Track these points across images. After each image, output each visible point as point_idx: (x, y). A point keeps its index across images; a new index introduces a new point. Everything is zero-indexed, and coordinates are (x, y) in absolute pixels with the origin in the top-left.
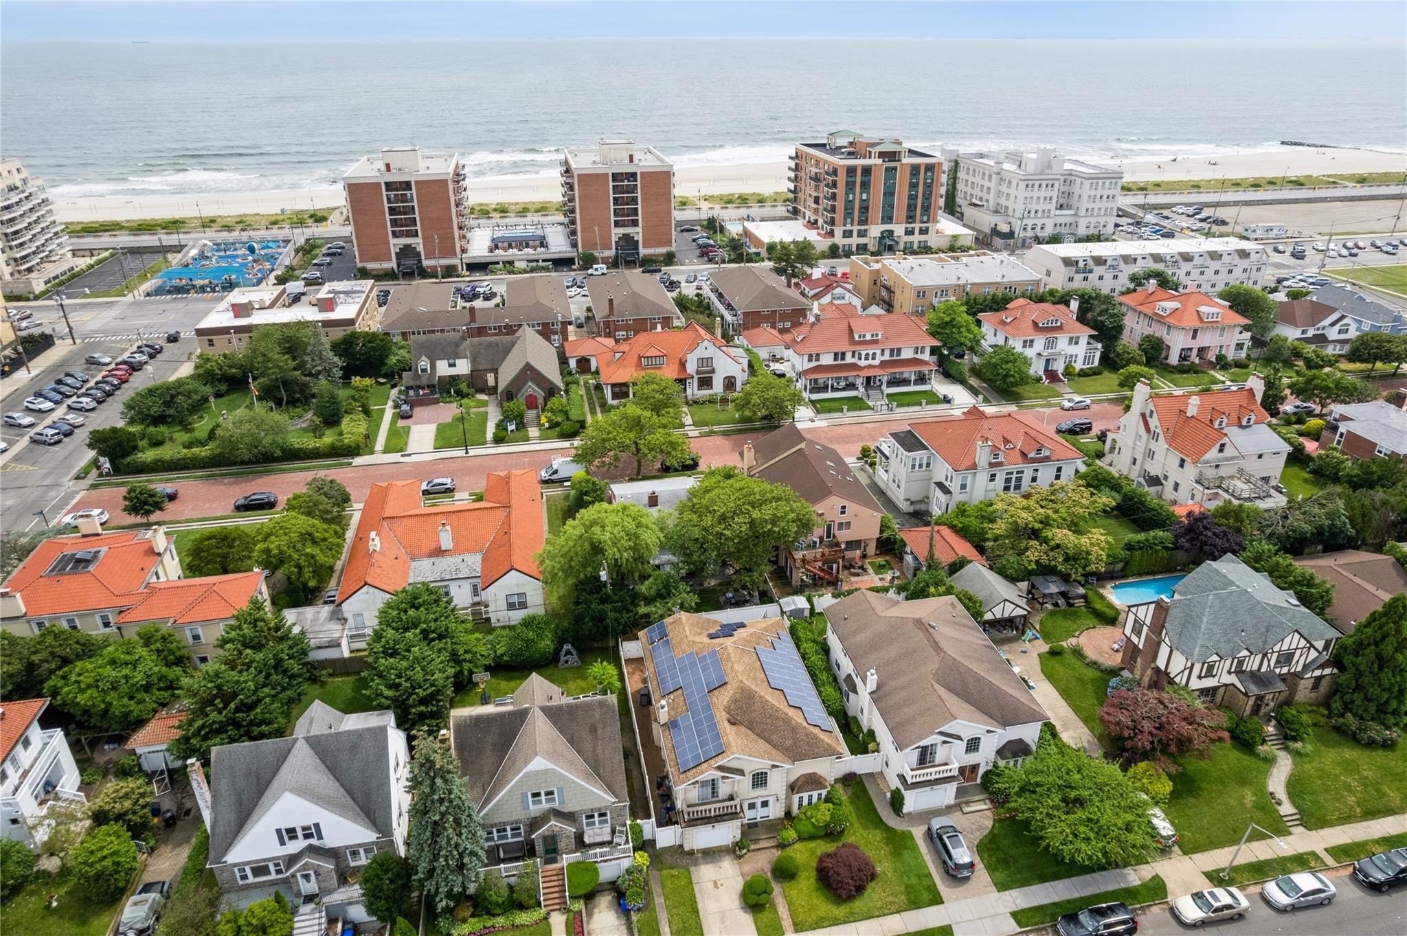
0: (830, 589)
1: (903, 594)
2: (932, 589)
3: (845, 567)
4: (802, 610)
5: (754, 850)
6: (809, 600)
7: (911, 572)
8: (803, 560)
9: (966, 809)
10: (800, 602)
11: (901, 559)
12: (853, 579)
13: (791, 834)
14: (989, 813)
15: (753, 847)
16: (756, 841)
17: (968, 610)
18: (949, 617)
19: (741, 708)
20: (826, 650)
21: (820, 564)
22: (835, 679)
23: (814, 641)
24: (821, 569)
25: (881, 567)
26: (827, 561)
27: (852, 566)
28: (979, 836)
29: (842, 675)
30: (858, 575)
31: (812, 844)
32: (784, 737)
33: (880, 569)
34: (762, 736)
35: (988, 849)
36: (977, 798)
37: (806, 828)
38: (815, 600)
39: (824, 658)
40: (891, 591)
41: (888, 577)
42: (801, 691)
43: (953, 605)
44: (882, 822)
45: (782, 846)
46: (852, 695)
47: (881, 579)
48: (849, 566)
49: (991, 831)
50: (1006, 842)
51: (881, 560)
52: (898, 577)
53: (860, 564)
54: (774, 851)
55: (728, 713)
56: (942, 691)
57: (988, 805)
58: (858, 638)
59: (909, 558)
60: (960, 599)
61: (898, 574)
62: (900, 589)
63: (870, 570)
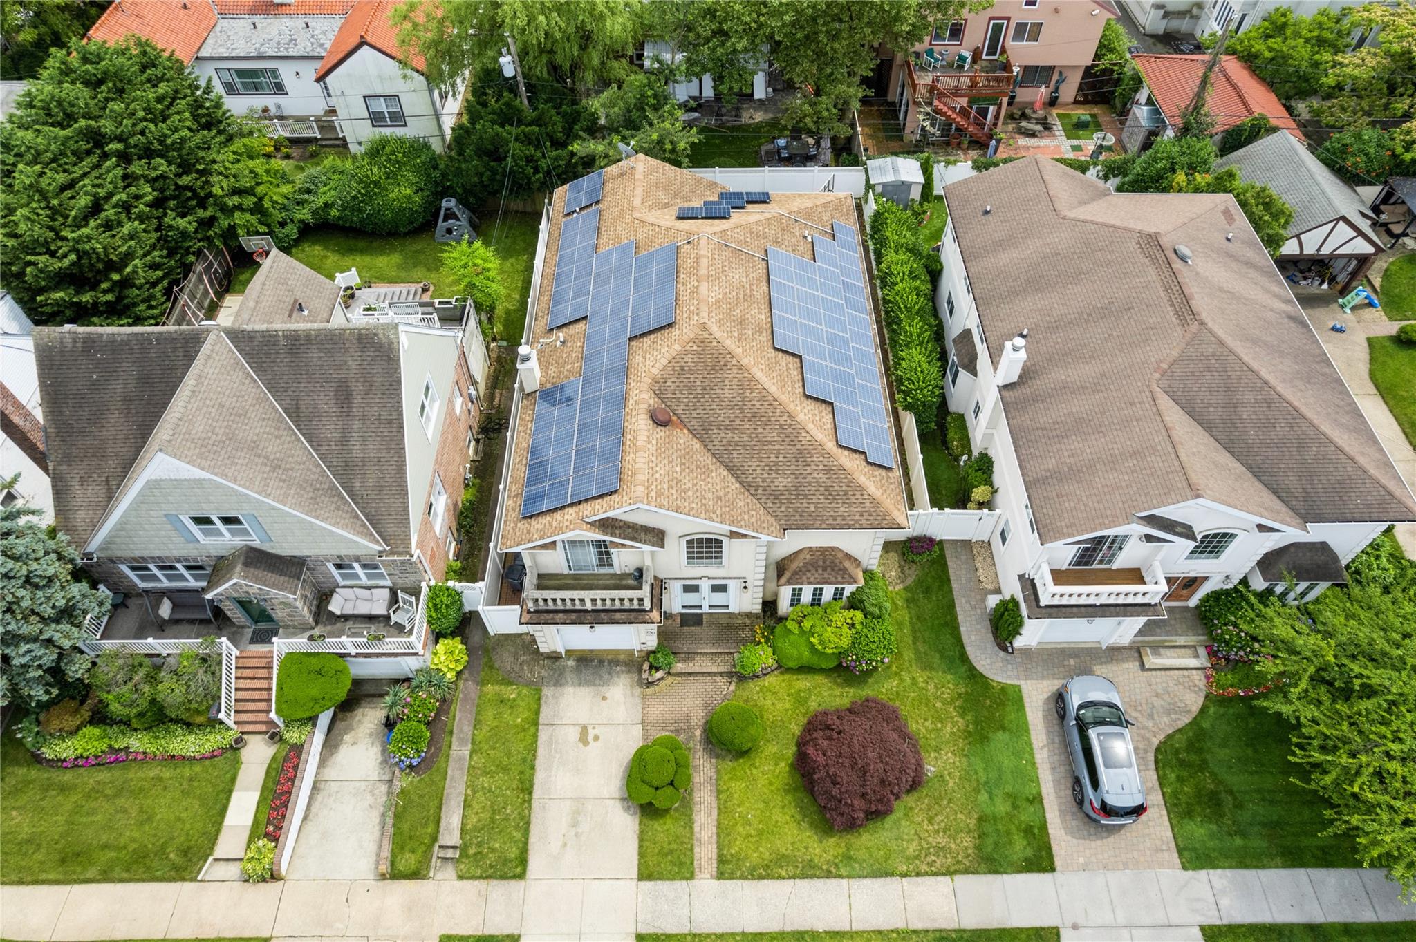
0: (974, 154)
1: (1114, 182)
2: (1181, 177)
3: (1011, 117)
4: (907, 186)
5: (679, 674)
6: (926, 169)
7: (1139, 138)
8: (932, 89)
9: (1152, 660)
10: (908, 170)
11: (1124, 113)
12: (1023, 141)
13: (763, 656)
14: (1199, 679)
15: (679, 667)
16: (690, 656)
17: (1257, 228)
18: (1219, 239)
19: (691, 388)
20: (934, 274)
21: (964, 101)
22: (939, 335)
23: (913, 251)
24: (964, 112)
25: (1081, 125)
26: (979, 100)
27: (1024, 116)
28: (1165, 726)
29: (954, 328)
30: (1033, 135)
31: (803, 683)
32: (774, 468)
33: (1078, 128)
34: (724, 459)
35: (1182, 763)
36: (1181, 640)
37: (796, 650)
38: (939, 170)
39: (926, 287)
40: (1092, 172)
41: (1090, 147)
42: (847, 361)
43: (1227, 213)
44: (964, 658)
45: (740, 676)
46: (963, 375)
47: (1076, 149)
48: (1019, 115)
49: (1194, 722)
50: (1223, 753)
51: (1083, 113)
52: (1110, 149)
53: (1041, 113)
54: (721, 682)
55: (659, 394)
56: (1175, 416)
57: (1203, 660)
58: (1005, 258)
59: (1141, 113)
60: (1243, 204)
61: (1111, 140)
62: (1110, 171)
63: (1058, 127)
